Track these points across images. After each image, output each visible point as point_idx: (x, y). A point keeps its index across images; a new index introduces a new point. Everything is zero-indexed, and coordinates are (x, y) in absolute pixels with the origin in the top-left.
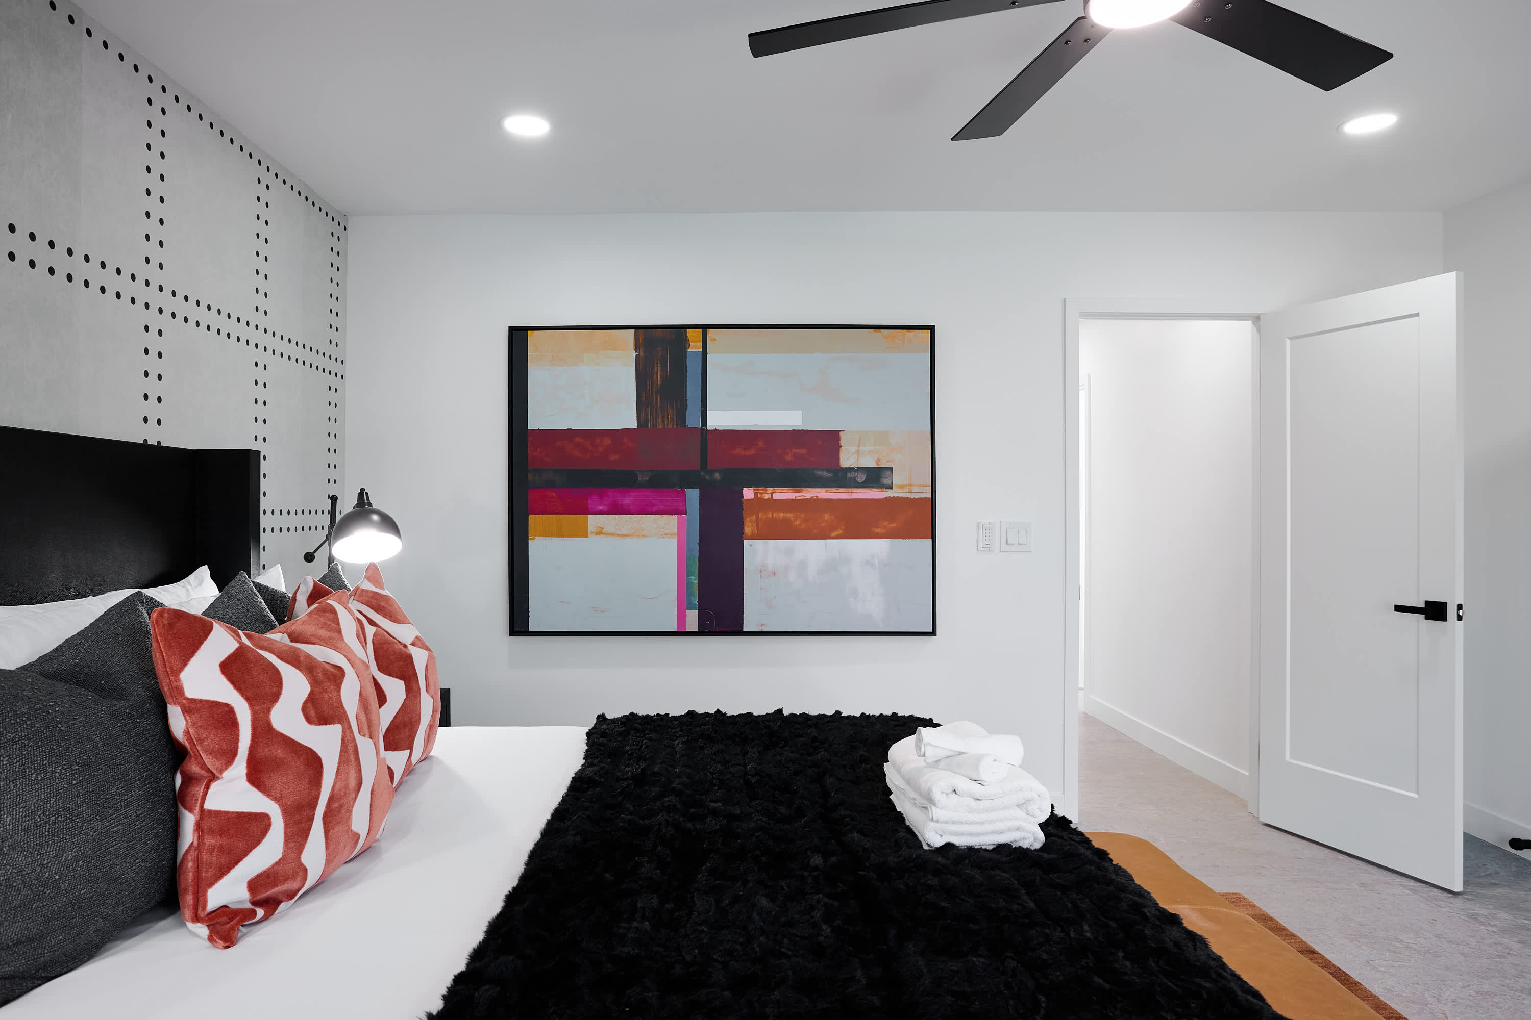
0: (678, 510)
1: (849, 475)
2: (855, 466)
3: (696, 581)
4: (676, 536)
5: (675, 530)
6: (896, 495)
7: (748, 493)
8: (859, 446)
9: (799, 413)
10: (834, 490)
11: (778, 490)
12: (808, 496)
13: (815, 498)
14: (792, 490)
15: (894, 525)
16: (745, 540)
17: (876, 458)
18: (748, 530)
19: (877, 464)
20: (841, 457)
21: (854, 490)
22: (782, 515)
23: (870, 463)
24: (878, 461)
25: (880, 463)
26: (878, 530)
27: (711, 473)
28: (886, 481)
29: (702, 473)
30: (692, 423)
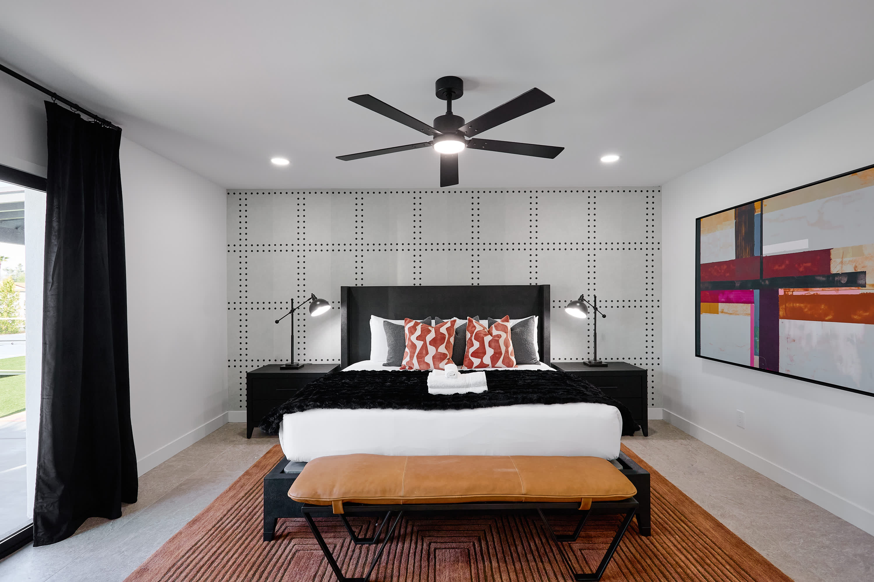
0: (750, 301)
1: (836, 279)
2: (840, 272)
3: (758, 341)
4: (750, 315)
5: (749, 312)
6: (868, 291)
7: (781, 292)
8: (842, 258)
9: (806, 241)
10: (827, 289)
11: (796, 289)
12: (812, 293)
13: (816, 294)
14: (803, 289)
15: (867, 314)
16: (780, 319)
17: (854, 266)
18: (781, 313)
19: (855, 270)
20: (831, 266)
21: (840, 288)
22: (798, 305)
23: (849, 269)
24: (856, 267)
25: (857, 269)
26: (856, 317)
27: (764, 281)
28: (861, 282)
29: (761, 281)
30: (757, 253)
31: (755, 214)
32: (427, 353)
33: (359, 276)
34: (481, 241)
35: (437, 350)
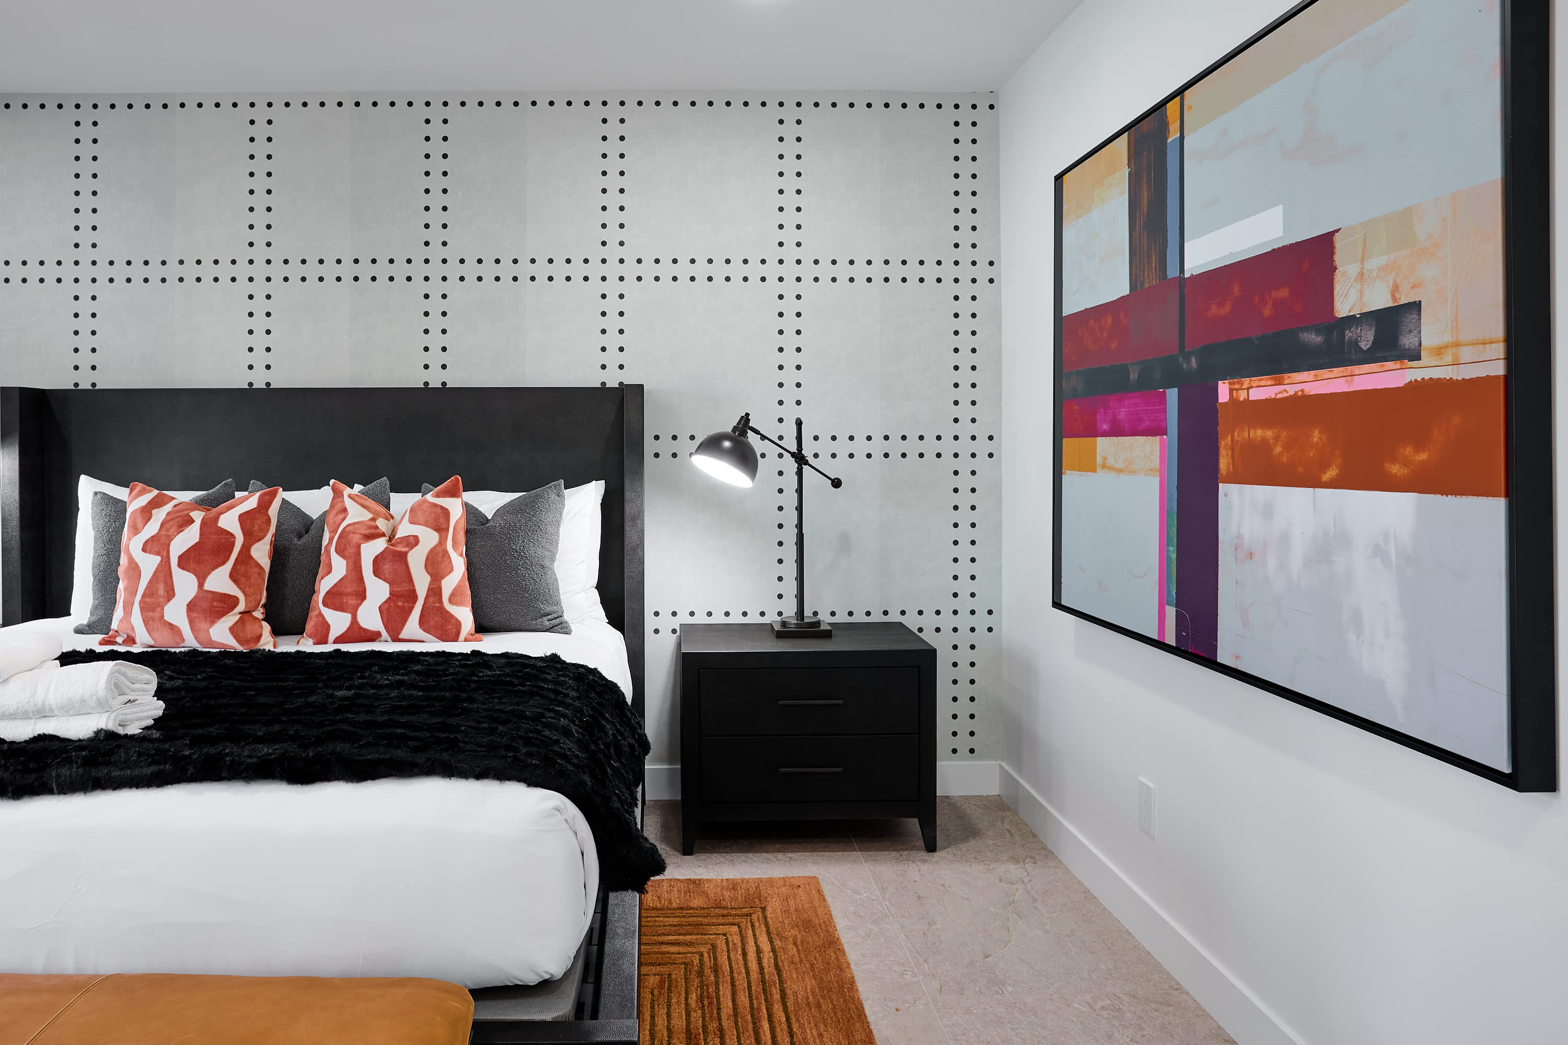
0: (1158, 430)
1: (1348, 334)
2: (1356, 312)
3: (1174, 556)
4: (1158, 473)
5: (1156, 463)
6: (1427, 374)
7: (1224, 391)
8: (1362, 261)
9: (1277, 212)
10: (1325, 373)
11: (1255, 381)
12: (1291, 390)
13: (1300, 393)
14: (1272, 379)
15: (1423, 456)
16: (1220, 485)
17: (1391, 284)
18: (1224, 463)
19: (1394, 298)
20: (1335, 293)
21: (1356, 369)
22: (1259, 432)
23: (1379, 300)
24: (1395, 289)
25: (1398, 296)
26: (1395, 469)
27: (1187, 359)
28: (1407, 341)
29: (1181, 359)
30: (1172, 272)
31: (1169, 141)
32: (170, 593)
33: (86, 358)
34: (452, 254)
35: (201, 585)
